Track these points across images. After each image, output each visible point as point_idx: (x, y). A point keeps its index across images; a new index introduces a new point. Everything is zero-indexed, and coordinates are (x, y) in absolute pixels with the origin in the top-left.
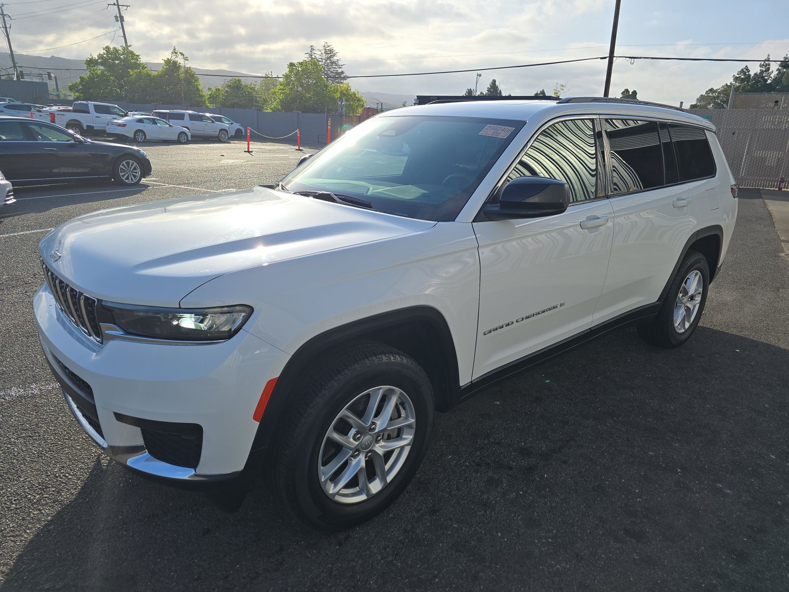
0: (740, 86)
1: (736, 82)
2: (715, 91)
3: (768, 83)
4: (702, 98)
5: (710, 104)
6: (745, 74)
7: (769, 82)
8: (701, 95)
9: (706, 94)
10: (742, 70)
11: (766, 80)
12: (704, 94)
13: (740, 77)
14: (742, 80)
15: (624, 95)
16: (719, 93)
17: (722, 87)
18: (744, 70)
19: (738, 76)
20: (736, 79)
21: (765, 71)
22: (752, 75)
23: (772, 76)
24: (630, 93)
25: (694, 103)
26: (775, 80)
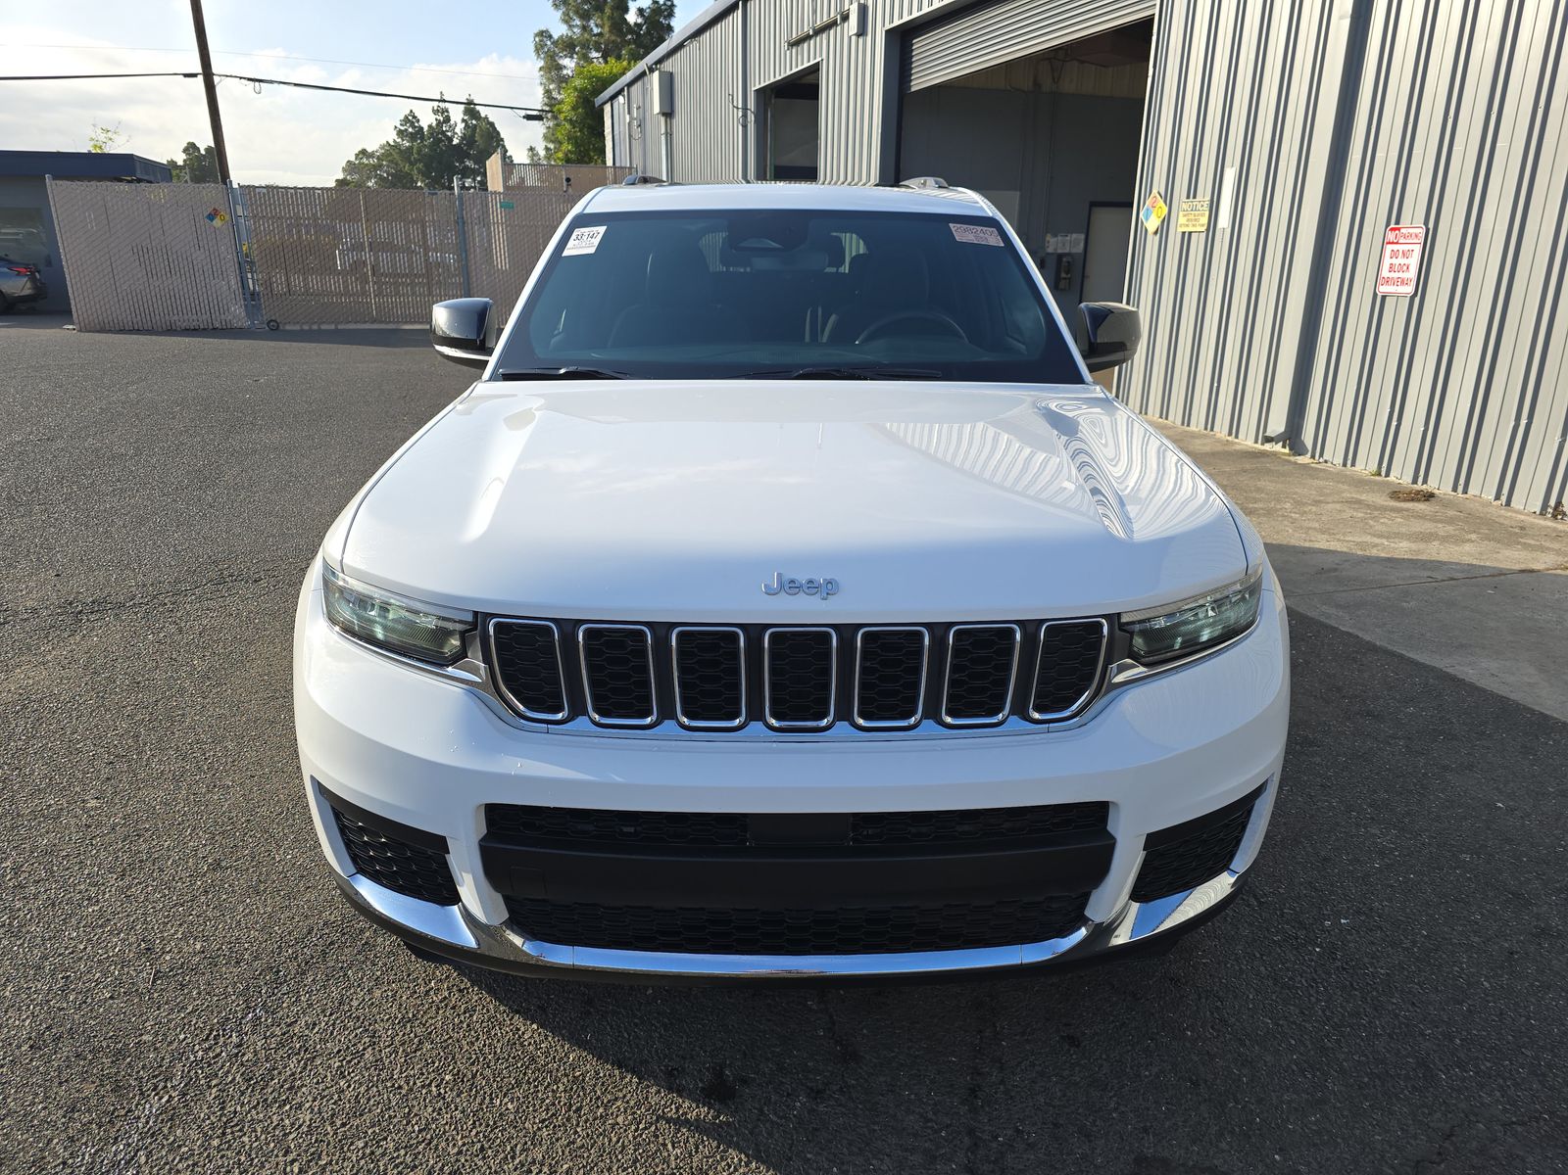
0: (411, 148)
1: (403, 140)
2: (371, 155)
3: (454, 143)
4: (350, 167)
5: (369, 178)
6: (412, 125)
7: (456, 141)
8: (348, 161)
9: (356, 159)
10: (406, 117)
11: (450, 139)
12: (353, 159)
13: (406, 130)
14: (413, 137)
15: (189, 154)
16: (378, 158)
17: (382, 147)
18: (410, 118)
19: (402, 128)
20: (400, 133)
21: (444, 122)
22: (426, 129)
23: (457, 130)
24: (203, 152)
25: (341, 176)
26: (463, 138)
